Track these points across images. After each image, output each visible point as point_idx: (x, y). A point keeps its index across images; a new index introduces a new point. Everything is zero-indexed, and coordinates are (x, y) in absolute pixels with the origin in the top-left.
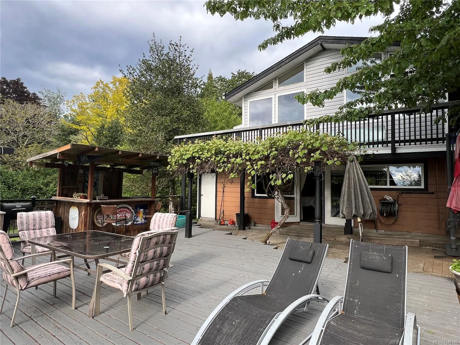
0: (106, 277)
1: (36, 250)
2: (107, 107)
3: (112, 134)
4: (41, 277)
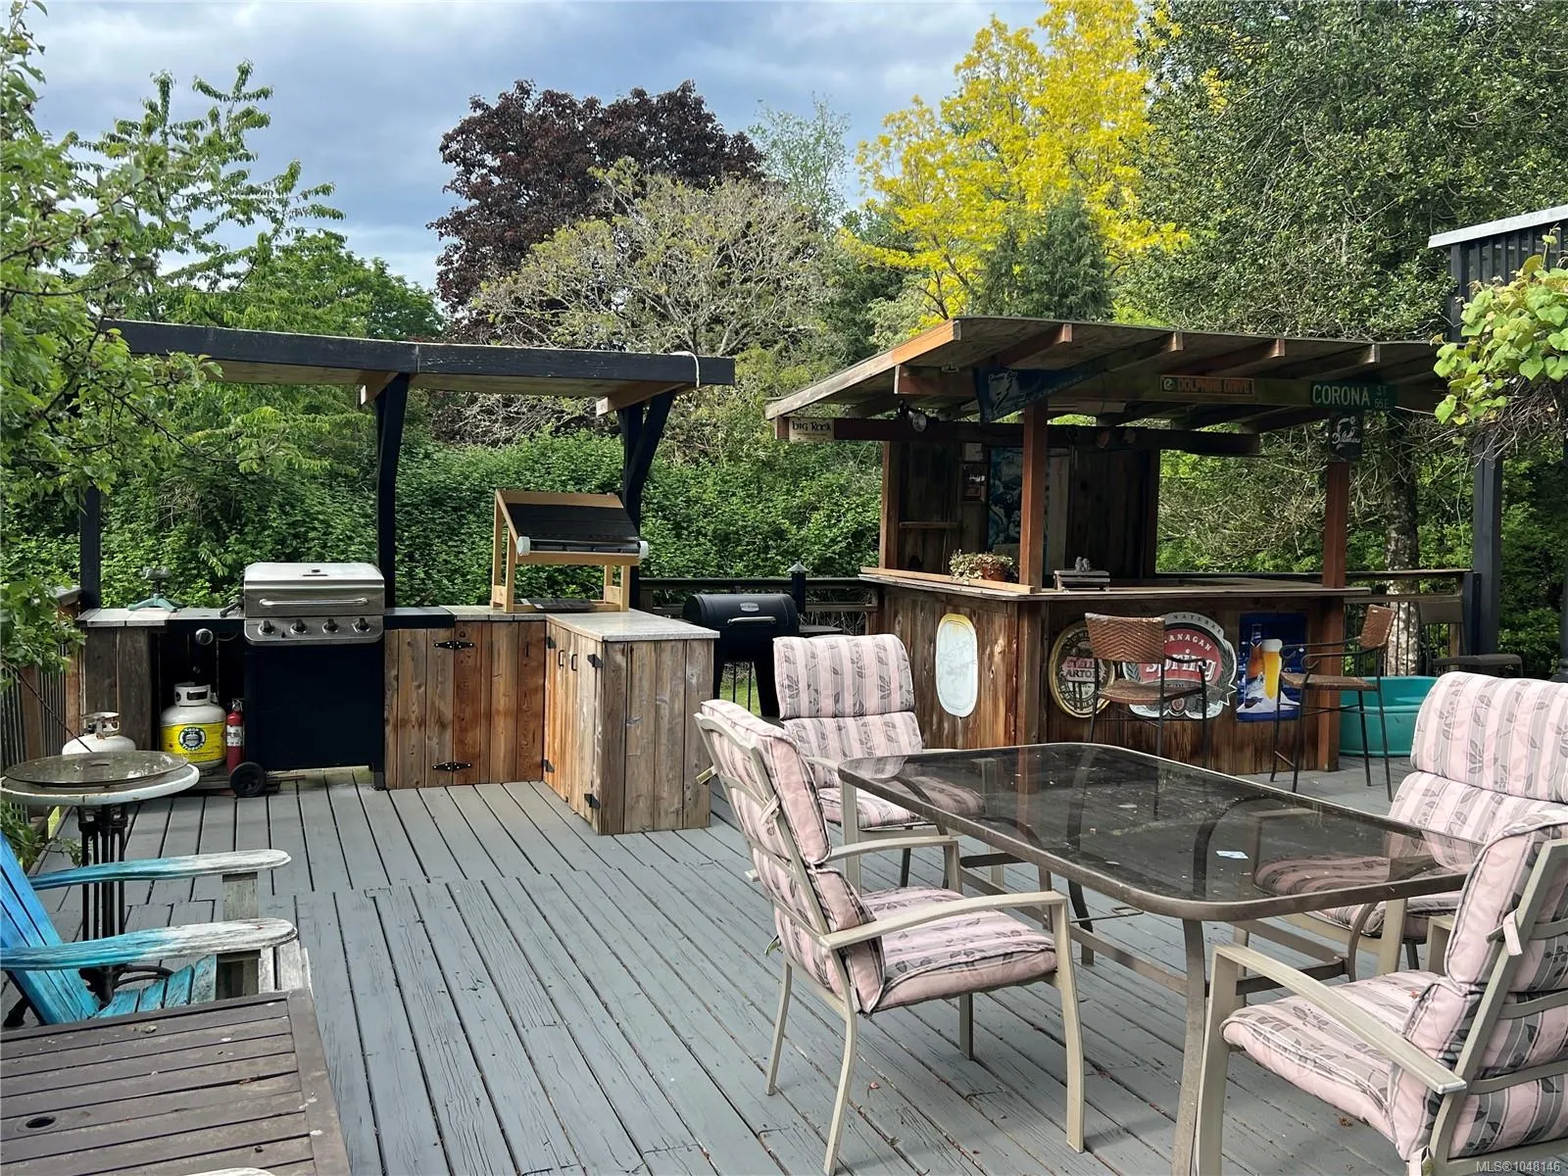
1: (859, 812)
2: (1024, 148)
3: (1052, 274)
4: (933, 965)
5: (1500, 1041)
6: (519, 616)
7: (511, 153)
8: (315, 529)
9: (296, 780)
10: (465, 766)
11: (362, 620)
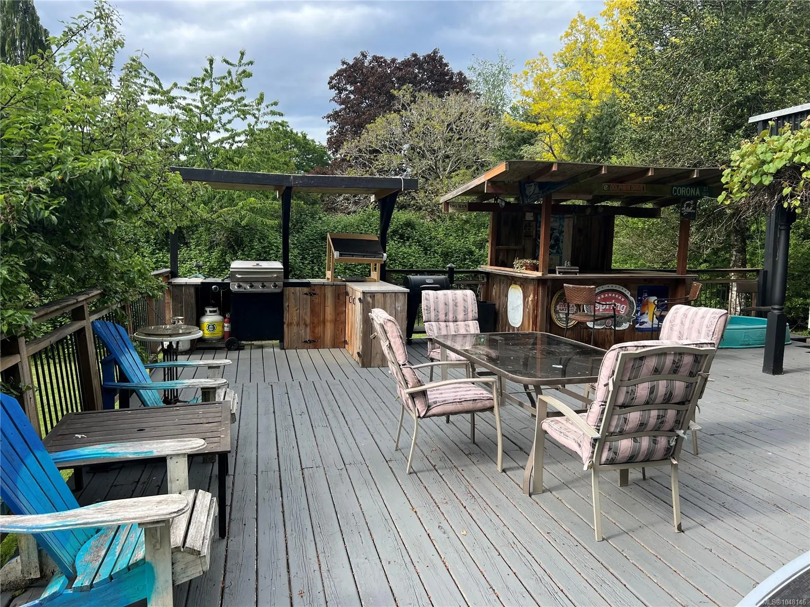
0: (553, 423)
2: (592, 74)
3: (602, 133)
4: (446, 402)
5: (614, 423)
6: (335, 283)
7: (359, 84)
8: (273, 249)
9: (251, 345)
10: (315, 341)
11: (275, 283)
